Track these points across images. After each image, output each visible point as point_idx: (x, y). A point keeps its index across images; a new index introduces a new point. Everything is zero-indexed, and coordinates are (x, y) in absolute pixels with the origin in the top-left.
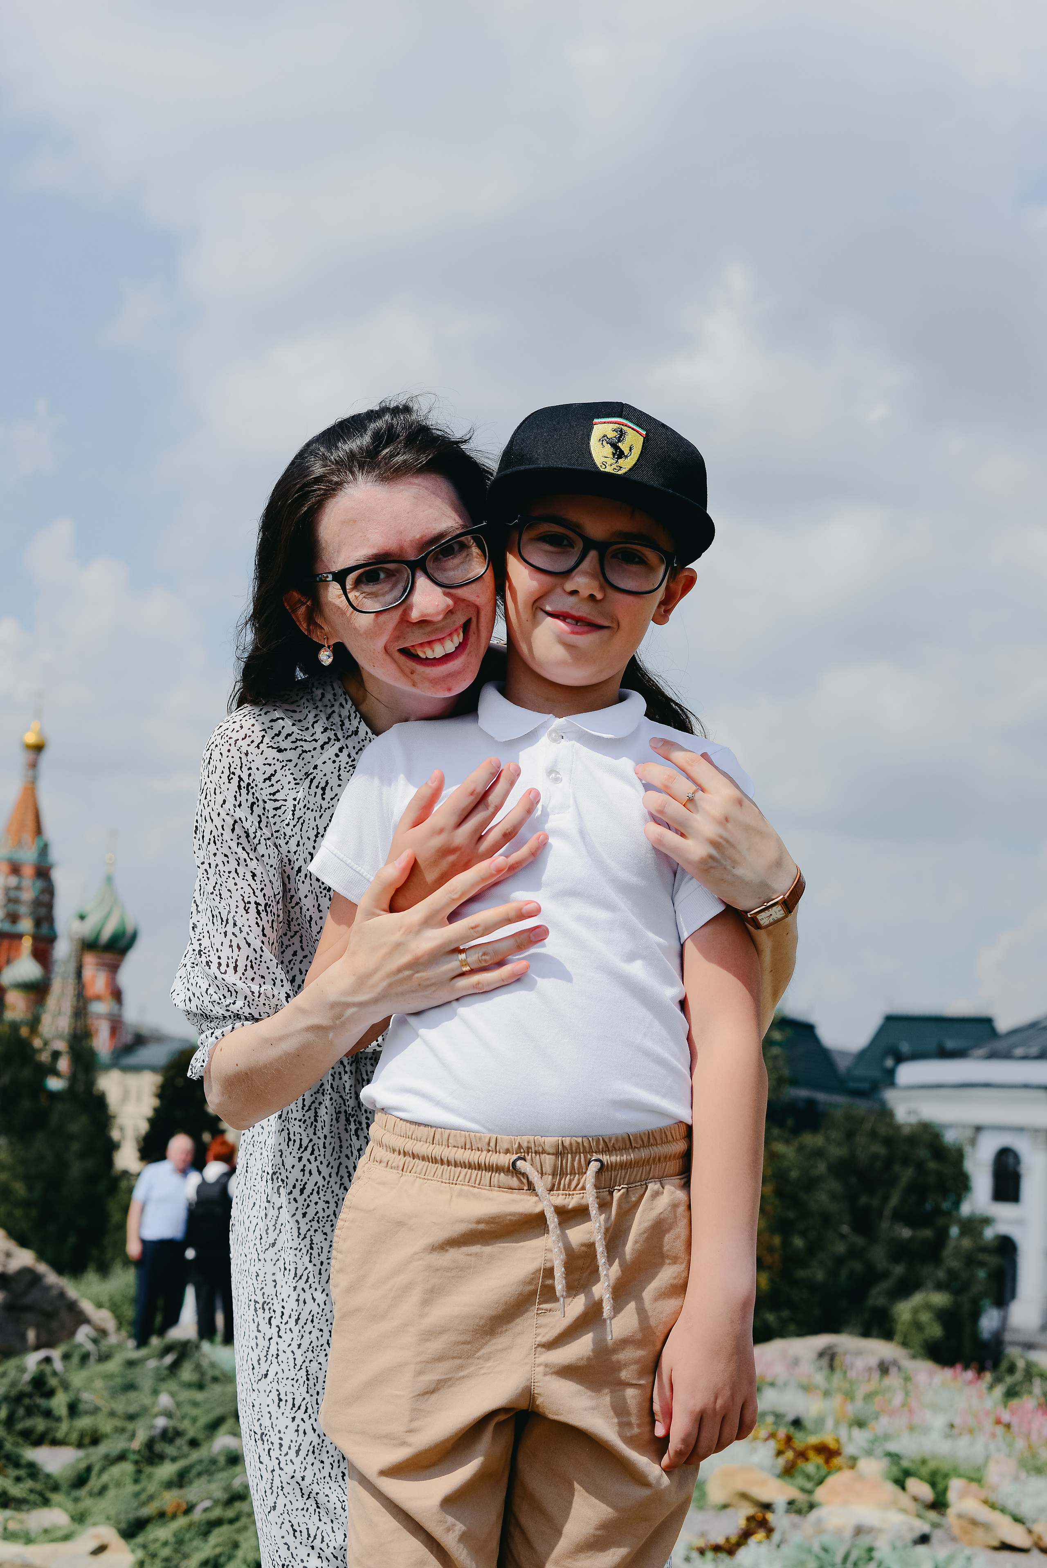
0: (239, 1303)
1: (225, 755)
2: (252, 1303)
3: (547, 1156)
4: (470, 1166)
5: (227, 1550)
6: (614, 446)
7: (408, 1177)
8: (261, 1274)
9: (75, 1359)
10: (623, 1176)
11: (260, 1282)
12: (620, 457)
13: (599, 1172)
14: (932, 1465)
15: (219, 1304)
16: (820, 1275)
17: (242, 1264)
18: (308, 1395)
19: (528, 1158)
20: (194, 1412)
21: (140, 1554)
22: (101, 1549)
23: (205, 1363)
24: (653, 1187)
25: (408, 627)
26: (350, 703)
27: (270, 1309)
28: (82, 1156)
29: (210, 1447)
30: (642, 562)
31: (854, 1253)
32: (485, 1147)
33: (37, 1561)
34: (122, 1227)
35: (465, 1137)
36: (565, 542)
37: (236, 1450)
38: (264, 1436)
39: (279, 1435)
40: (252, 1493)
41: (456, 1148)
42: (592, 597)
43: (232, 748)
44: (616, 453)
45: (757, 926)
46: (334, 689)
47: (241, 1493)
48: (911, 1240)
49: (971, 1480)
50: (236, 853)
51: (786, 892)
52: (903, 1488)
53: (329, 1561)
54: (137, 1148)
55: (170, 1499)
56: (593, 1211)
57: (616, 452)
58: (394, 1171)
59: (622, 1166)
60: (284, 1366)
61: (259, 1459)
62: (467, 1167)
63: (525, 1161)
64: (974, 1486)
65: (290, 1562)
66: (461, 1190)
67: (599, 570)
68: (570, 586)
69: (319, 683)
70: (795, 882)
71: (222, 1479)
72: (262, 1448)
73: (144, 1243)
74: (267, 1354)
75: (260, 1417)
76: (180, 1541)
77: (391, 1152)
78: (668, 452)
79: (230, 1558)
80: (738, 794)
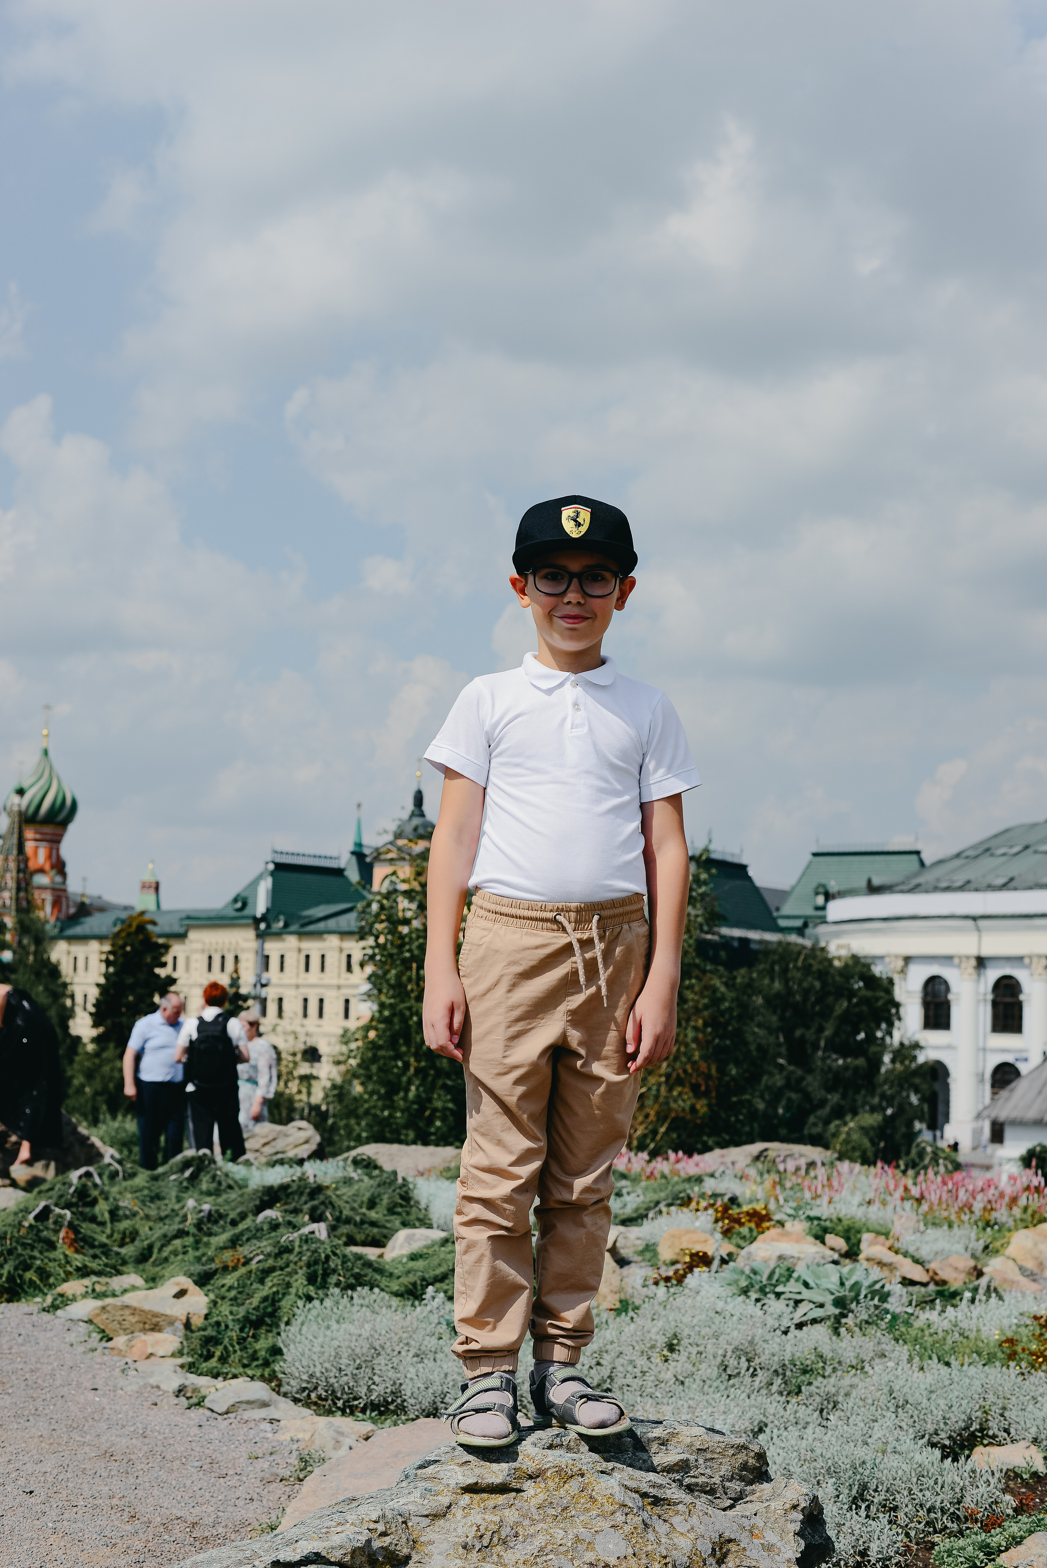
3: (572, 913)
4: (531, 919)
6: (576, 521)
7: (498, 925)
9: (107, 1177)
10: (611, 922)
13: (599, 921)
14: (845, 1223)
19: (563, 914)
21: (212, 1296)
22: (181, 1294)
23: (218, 1175)
29: (253, 1221)
30: (604, 579)
31: (793, 1084)
32: (540, 909)
35: (528, 904)
36: (560, 576)
41: (524, 910)
42: (579, 603)
44: (577, 524)
47: (288, 1248)
48: (846, 1067)
49: (878, 1233)
52: (823, 1242)
55: (228, 1256)
56: (596, 941)
59: (610, 917)
64: (882, 1238)
67: (580, 589)
68: (566, 600)
71: (270, 1239)
76: (243, 1285)
77: (488, 912)
78: (605, 517)
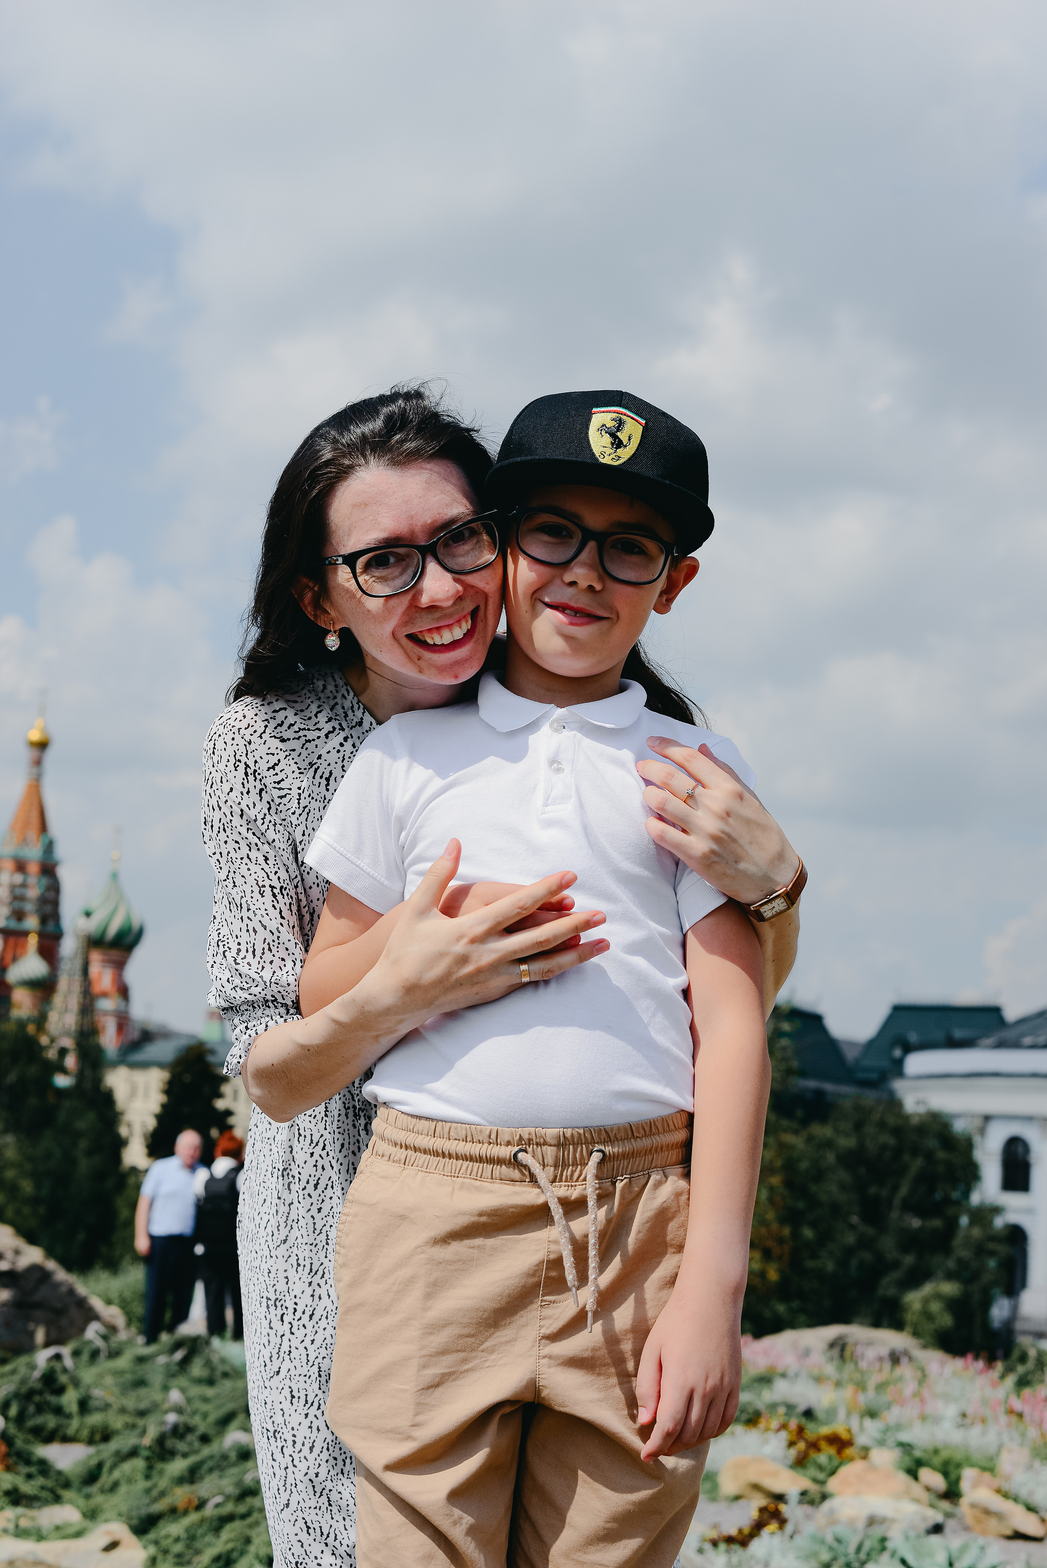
0: (250, 1300)
1: (229, 744)
2: (265, 1300)
3: (549, 1148)
4: (471, 1158)
5: (239, 1545)
6: (613, 435)
7: (410, 1171)
8: (273, 1270)
9: (85, 1356)
10: (625, 1166)
11: (272, 1279)
12: (618, 447)
13: (602, 1163)
14: (944, 1454)
15: (228, 1300)
16: (830, 1266)
17: (253, 1261)
18: (321, 1391)
19: (530, 1150)
20: (205, 1407)
21: (152, 1550)
22: (112, 1546)
23: (215, 1359)
24: (655, 1177)
25: (417, 612)
26: (352, 694)
27: (282, 1306)
28: (90, 1153)
29: (221, 1443)
30: (642, 552)
31: (864, 1243)
32: (486, 1140)
33: (50, 1558)
34: (130, 1223)
35: (466, 1130)
36: (564, 533)
37: (248, 1445)
38: (276, 1433)
39: (292, 1432)
40: (263, 1490)
41: (457, 1141)
42: (591, 588)
43: (237, 736)
44: (615, 443)
45: (761, 918)
46: (335, 681)
47: (253, 1488)
48: (921, 1229)
49: (984, 1469)
50: (246, 838)
51: (788, 883)
52: (916, 1478)
53: (343, 1558)
54: (145, 1144)
55: (181, 1495)
56: (591, 1204)
57: (615, 441)
58: (397, 1165)
59: (624, 1157)
60: (296, 1363)
61: (272, 1456)
62: (469, 1159)
63: (527, 1152)
64: (987, 1475)
65: (304, 1559)
66: (463, 1183)
67: (597, 560)
68: (568, 578)
69: (320, 675)
70: (798, 874)
71: (233, 1474)
72: (275, 1446)
73: (153, 1239)
74: (279, 1351)
75: (273, 1415)
76: (191, 1538)
77: (392, 1146)
78: (668, 441)
79: (243, 1553)
80: (737, 787)
